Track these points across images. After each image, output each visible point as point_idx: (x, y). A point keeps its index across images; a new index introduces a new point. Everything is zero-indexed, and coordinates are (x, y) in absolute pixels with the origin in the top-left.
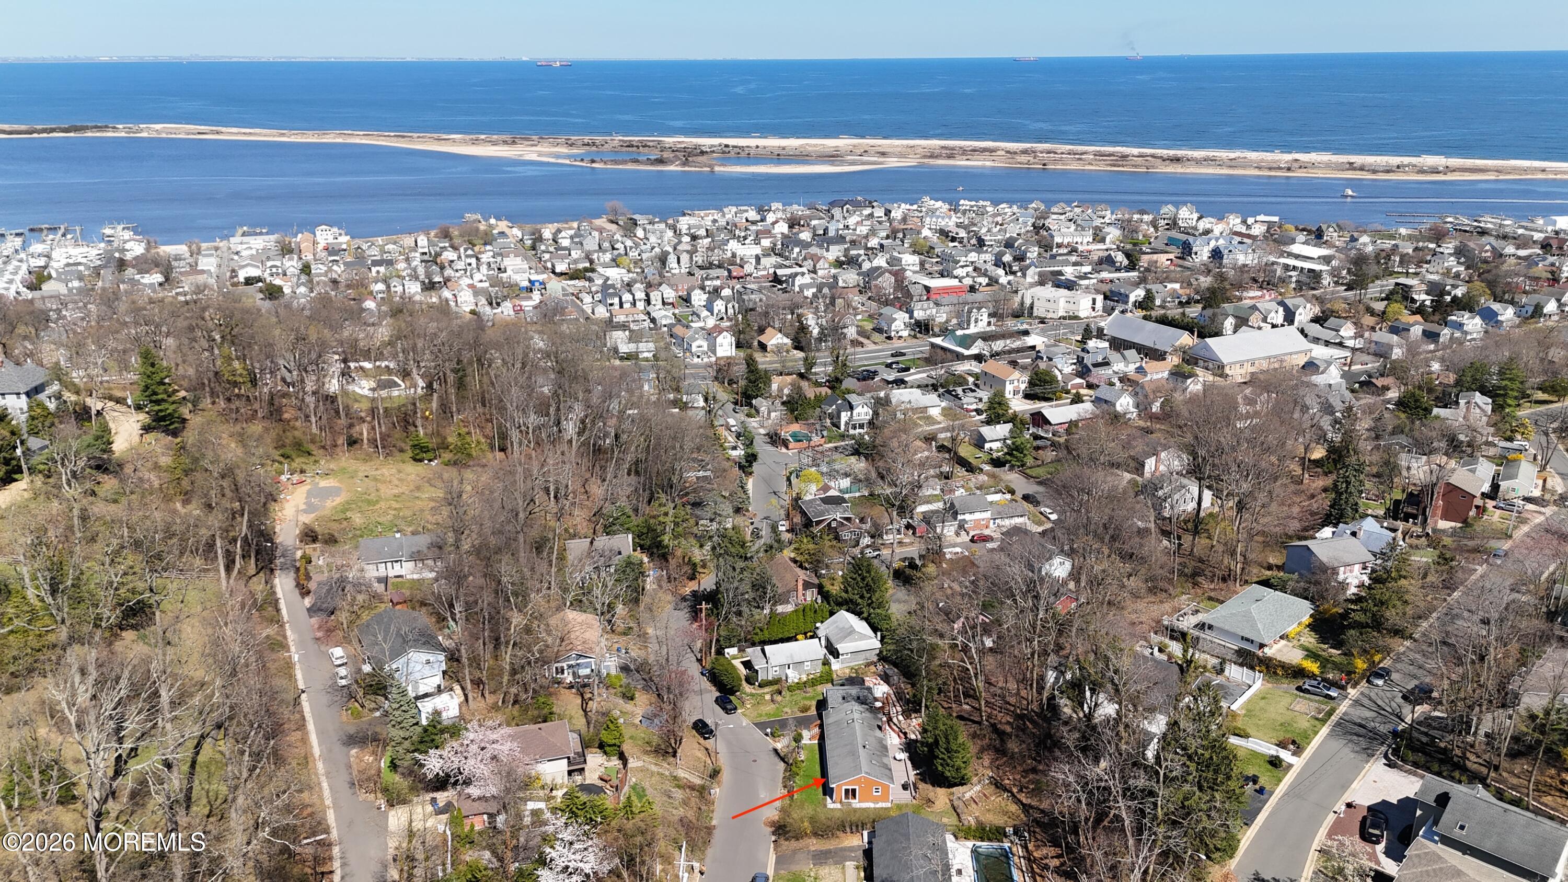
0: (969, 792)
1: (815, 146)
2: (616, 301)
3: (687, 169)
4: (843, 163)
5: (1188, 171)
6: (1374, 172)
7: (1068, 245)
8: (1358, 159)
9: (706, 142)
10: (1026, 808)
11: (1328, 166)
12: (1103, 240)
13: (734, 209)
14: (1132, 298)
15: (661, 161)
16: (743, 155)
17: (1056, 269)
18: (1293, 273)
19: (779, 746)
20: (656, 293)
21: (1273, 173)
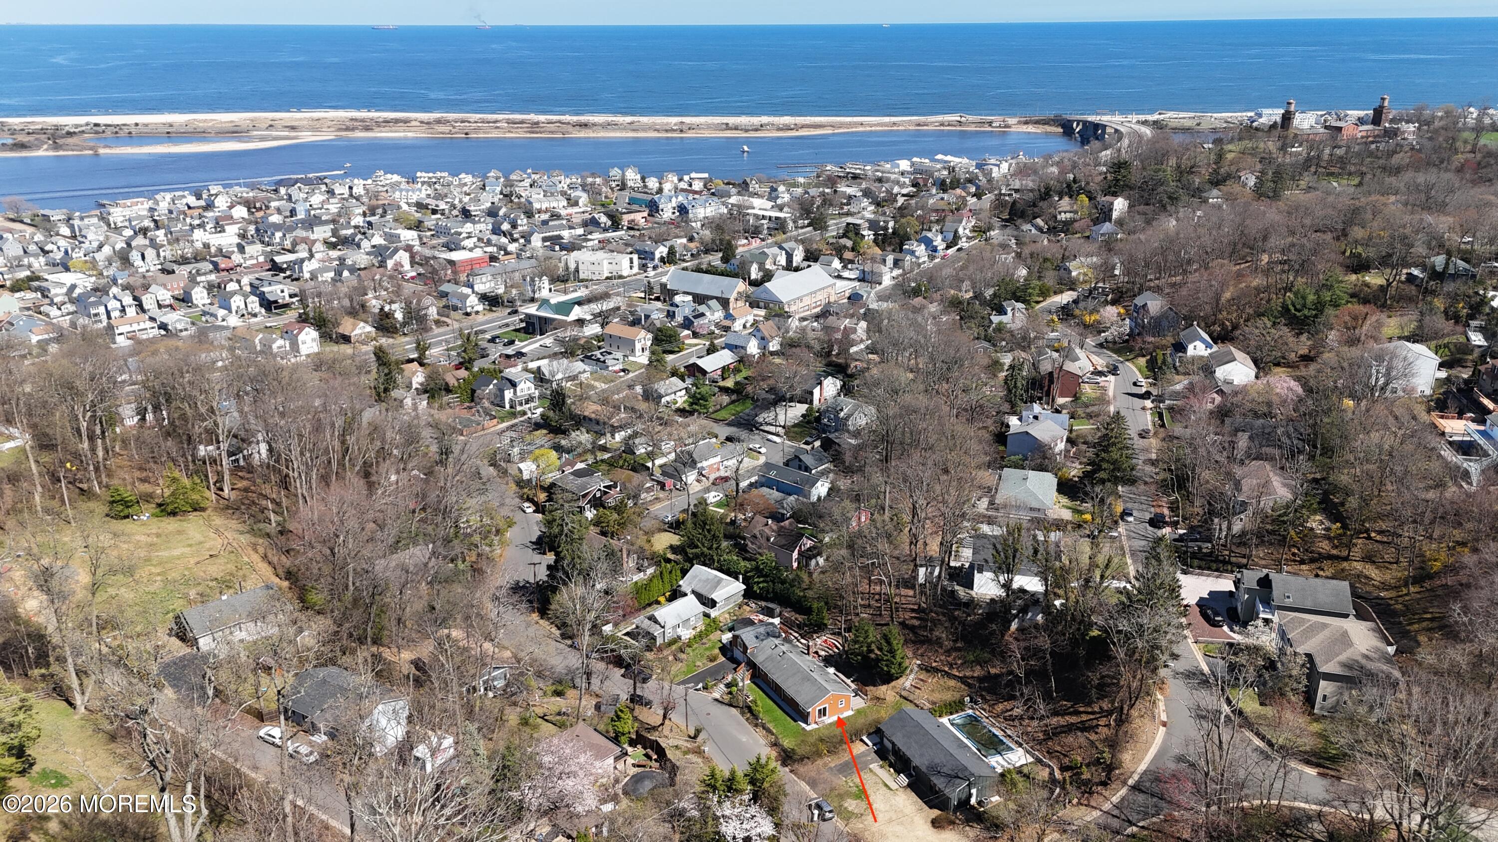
0: (907, 682)
1: (205, 121)
2: (102, 309)
3: (61, 153)
4: (250, 139)
5: (599, 135)
6: (747, 131)
7: (546, 211)
8: (732, 120)
9: (69, 121)
10: (963, 680)
11: (709, 127)
12: (576, 204)
13: (168, 196)
14: (657, 255)
15: (22, 146)
16: (122, 134)
17: (555, 233)
18: (763, 221)
19: (717, 695)
20: (148, 296)
21: (669, 135)
